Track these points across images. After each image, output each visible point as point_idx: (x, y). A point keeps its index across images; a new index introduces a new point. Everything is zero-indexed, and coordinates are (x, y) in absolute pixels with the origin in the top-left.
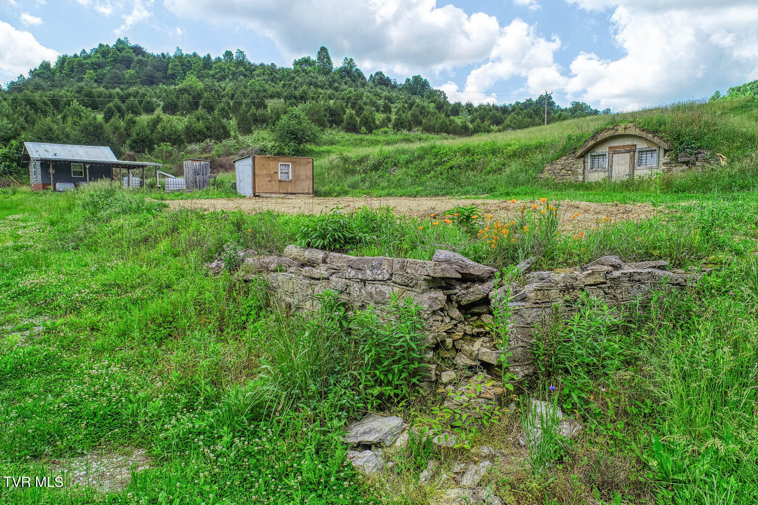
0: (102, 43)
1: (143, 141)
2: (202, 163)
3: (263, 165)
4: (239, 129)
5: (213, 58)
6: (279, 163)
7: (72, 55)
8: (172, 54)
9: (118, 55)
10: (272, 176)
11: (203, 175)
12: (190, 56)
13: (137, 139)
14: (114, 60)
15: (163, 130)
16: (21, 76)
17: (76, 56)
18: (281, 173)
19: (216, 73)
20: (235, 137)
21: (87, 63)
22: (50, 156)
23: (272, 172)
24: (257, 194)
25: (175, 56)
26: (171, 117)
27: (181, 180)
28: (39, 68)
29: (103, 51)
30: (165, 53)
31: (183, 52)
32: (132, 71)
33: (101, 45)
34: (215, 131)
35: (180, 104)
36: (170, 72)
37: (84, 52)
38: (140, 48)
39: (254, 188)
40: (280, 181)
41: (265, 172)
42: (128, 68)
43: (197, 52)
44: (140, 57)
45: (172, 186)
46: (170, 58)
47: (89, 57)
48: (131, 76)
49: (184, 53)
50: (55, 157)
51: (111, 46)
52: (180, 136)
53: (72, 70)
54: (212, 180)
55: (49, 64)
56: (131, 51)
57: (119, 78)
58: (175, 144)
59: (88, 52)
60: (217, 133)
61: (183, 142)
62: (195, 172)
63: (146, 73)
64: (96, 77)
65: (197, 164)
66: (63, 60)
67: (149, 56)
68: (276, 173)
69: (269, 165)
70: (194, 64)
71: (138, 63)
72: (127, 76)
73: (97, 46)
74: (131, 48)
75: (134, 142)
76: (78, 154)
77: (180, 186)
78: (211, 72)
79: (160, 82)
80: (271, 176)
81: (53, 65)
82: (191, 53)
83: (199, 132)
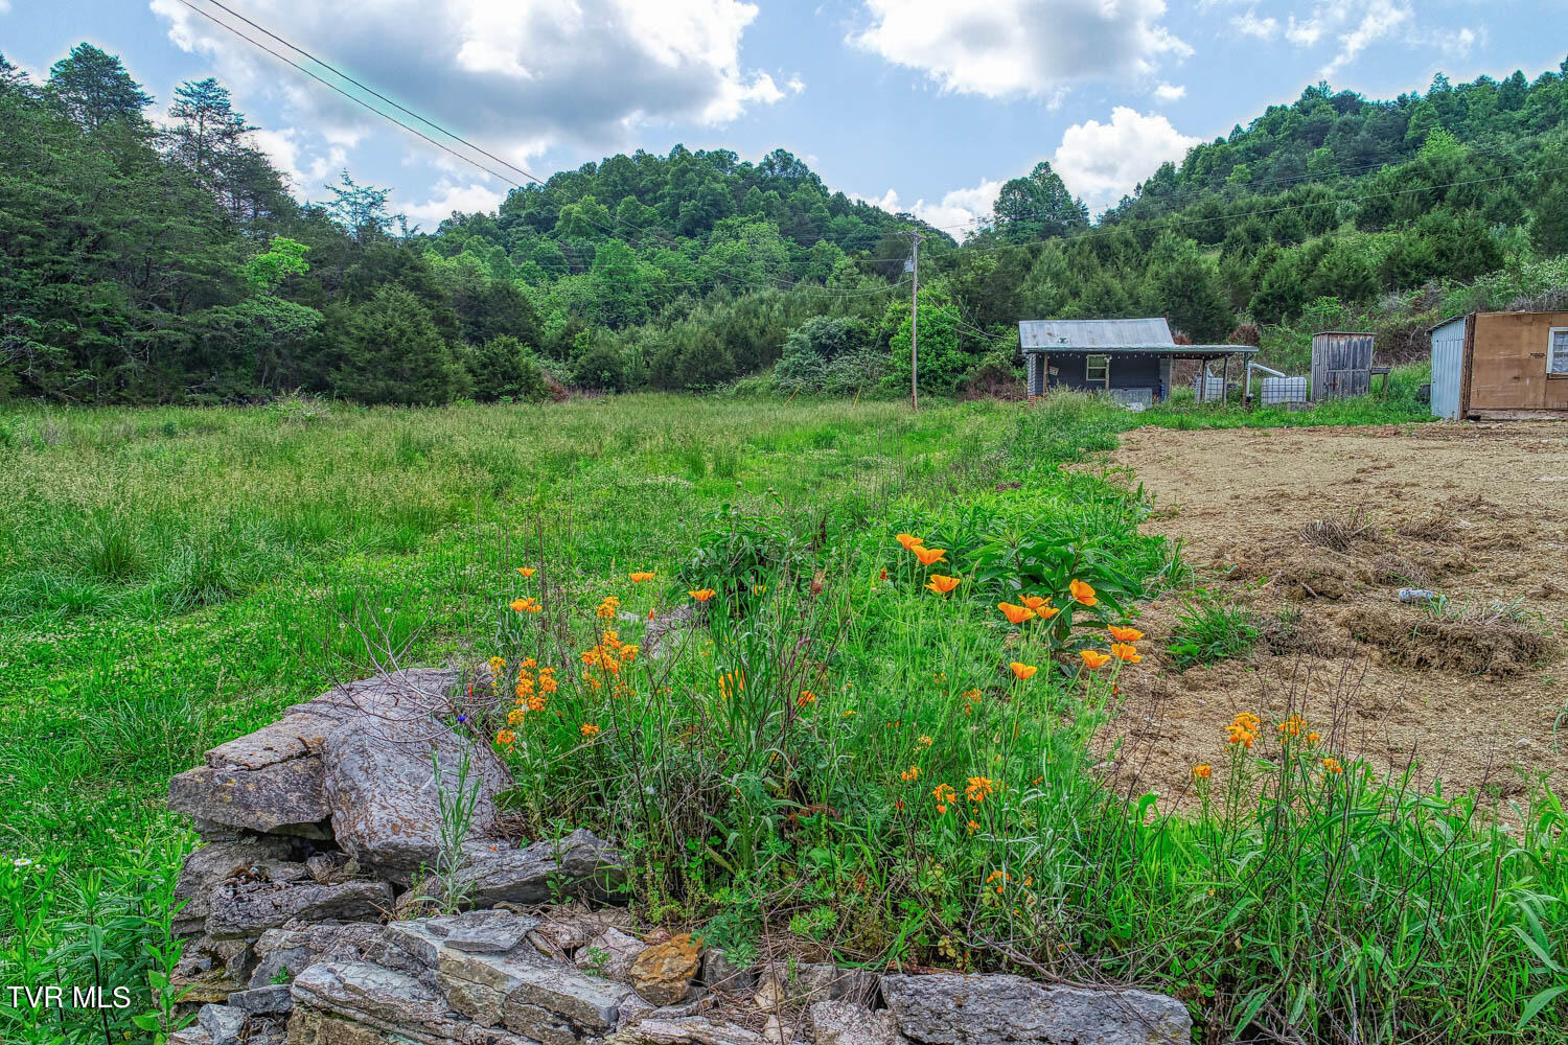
0: (1273, 105)
1: (1282, 298)
2: (1355, 339)
3: (1498, 337)
4: (1534, 245)
5: (1531, 79)
6: (1553, 330)
7: (1213, 142)
8: (1422, 94)
9: (1300, 123)
10: (1523, 368)
11: (1354, 367)
12: (1468, 87)
13: (1268, 295)
14: (1291, 135)
15: (1330, 270)
16: (1126, 197)
17: (1220, 141)
18: (1556, 355)
19: (1533, 115)
20: (1515, 268)
21: (1238, 151)
22: (1053, 344)
23: (1526, 354)
24: (1470, 413)
25: (1430, 97)
26: (1368, 237)
27: (1299, 381)
28: (1155, 177)
29: (1273, 121)
30: (1409, 95)
31: (1450, 82)
32: (1324, 150)
33: (1270, 109)
34: (1461, 258)
35: (1397, 204)
36: (1410, 134)
37: (1238, 129)
38: (1353, 97)
39: (1466, 397)
40: (1550, 378)
41: (1502, 355)
42: (1318, 144)
43: (1487, 74)
44: (1348, 116)
45: (1276, 394)
46: (1416, 103)
47: (1245, 137)
48: (1321, 163)
49: (1454, 84)
50: (1062, 346)
51: (1289, 106)
52: (1366, 278)
53: (1208, 170)
54: (1376, 380)
55: (1173, 167)
56: (1330, 107)
57: (1295, 171)
58: (1353, 299)
59: (1245, 128)
60: (1465, 261)
61: (1372, 291)
62: (1333, 361)
63: (1354, 148)
64: (1250, 177)
65: (1342, 343)
66: (1195, 155)
67: (1368, 108)
68: (1541, 356)
69: (1518, 337)
70: (1474, 104)
71: (1340, 130)
72: (1311, 162)
73: (1262, 114)
74: (1332, 100)
75: (1263, 301)
76: (1102, 336)
77: (1294, 394)
78: (1519, 115)
79: (1385, 161)
80: (1521, 364)
81: (1179, 166)
82: (1471, 80)
83: (1416, 266)
